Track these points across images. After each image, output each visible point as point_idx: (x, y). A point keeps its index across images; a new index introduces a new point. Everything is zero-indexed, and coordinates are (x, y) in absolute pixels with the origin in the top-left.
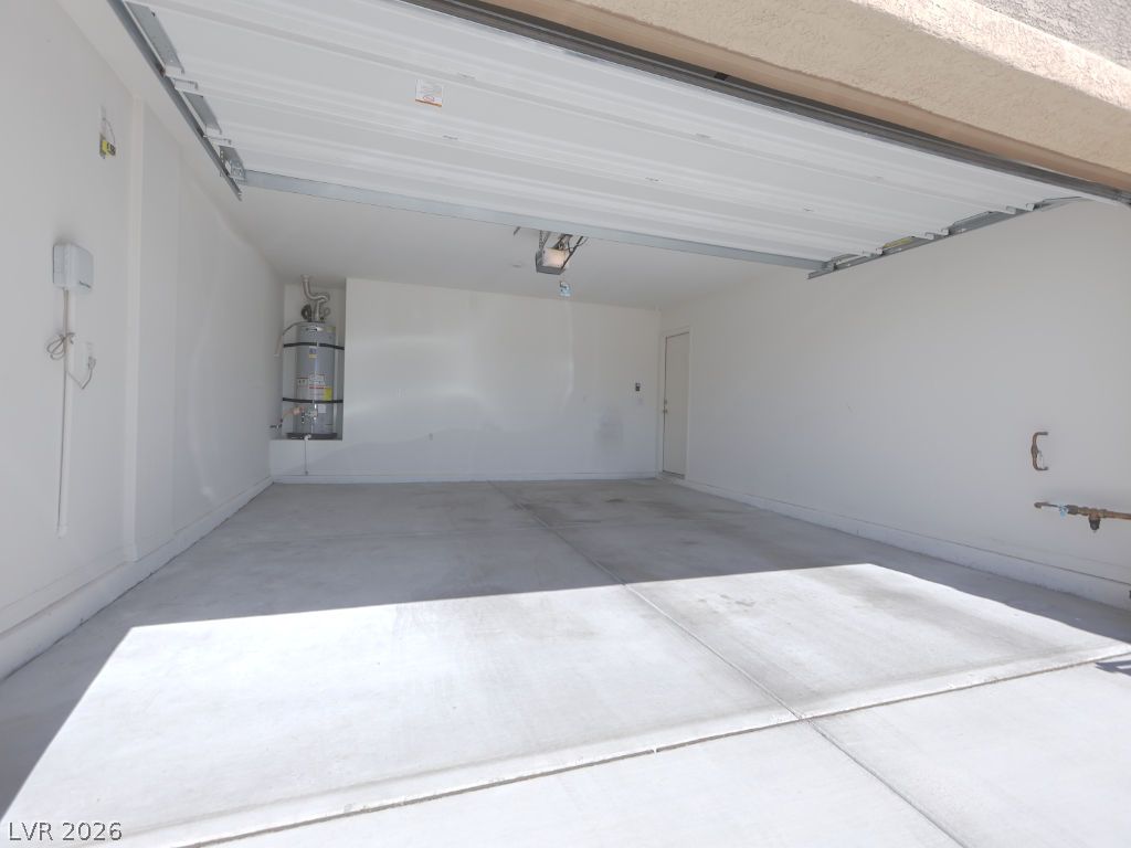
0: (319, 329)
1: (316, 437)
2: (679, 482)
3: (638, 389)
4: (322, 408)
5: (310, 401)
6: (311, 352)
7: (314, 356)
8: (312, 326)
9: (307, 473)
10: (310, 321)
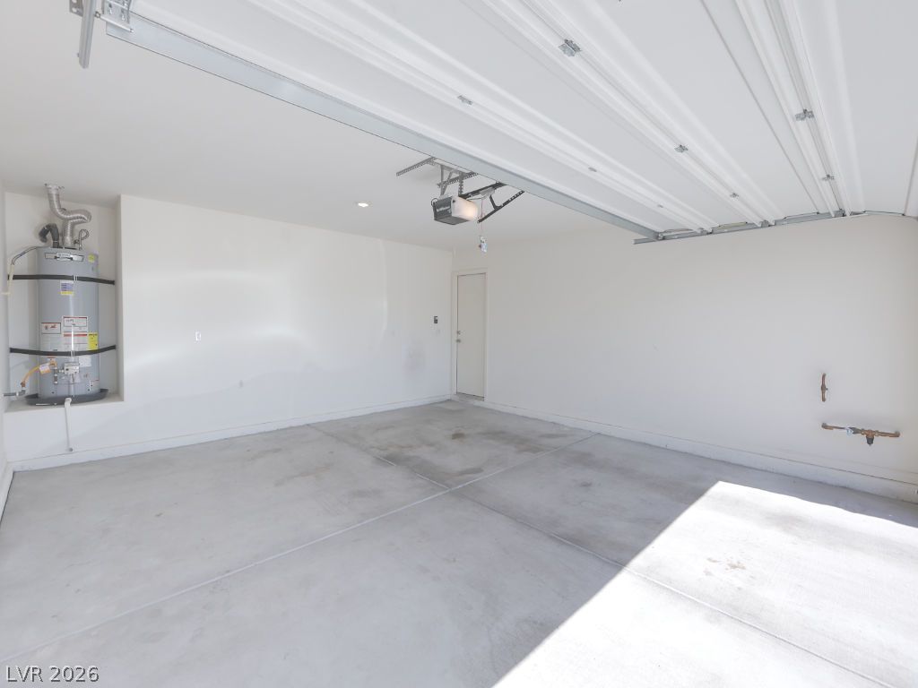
0: (75, 258)
1: (78, 400)
2: (477, 403)
3: (436, 321)
4: (86, 361)
5: (68, 354)
6: (65, 287)
7: (70, 294)
8: (63, 254)
9: (71, 450)
10: (59, 247)
